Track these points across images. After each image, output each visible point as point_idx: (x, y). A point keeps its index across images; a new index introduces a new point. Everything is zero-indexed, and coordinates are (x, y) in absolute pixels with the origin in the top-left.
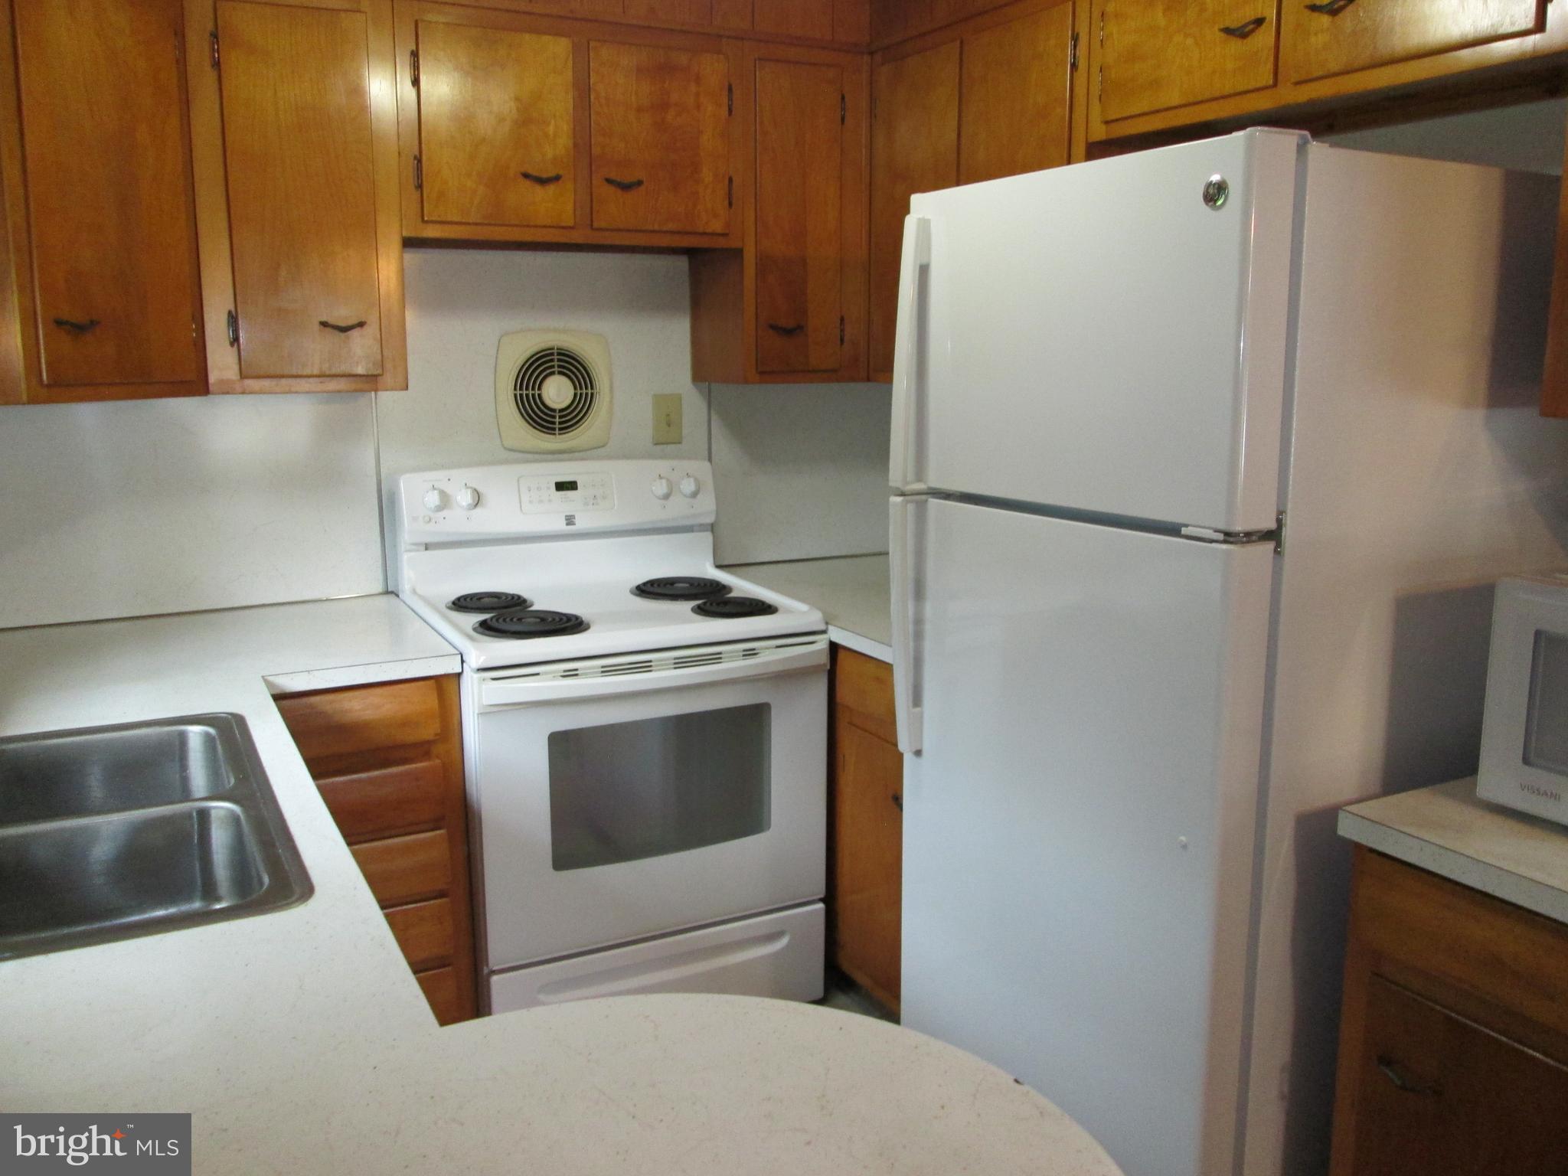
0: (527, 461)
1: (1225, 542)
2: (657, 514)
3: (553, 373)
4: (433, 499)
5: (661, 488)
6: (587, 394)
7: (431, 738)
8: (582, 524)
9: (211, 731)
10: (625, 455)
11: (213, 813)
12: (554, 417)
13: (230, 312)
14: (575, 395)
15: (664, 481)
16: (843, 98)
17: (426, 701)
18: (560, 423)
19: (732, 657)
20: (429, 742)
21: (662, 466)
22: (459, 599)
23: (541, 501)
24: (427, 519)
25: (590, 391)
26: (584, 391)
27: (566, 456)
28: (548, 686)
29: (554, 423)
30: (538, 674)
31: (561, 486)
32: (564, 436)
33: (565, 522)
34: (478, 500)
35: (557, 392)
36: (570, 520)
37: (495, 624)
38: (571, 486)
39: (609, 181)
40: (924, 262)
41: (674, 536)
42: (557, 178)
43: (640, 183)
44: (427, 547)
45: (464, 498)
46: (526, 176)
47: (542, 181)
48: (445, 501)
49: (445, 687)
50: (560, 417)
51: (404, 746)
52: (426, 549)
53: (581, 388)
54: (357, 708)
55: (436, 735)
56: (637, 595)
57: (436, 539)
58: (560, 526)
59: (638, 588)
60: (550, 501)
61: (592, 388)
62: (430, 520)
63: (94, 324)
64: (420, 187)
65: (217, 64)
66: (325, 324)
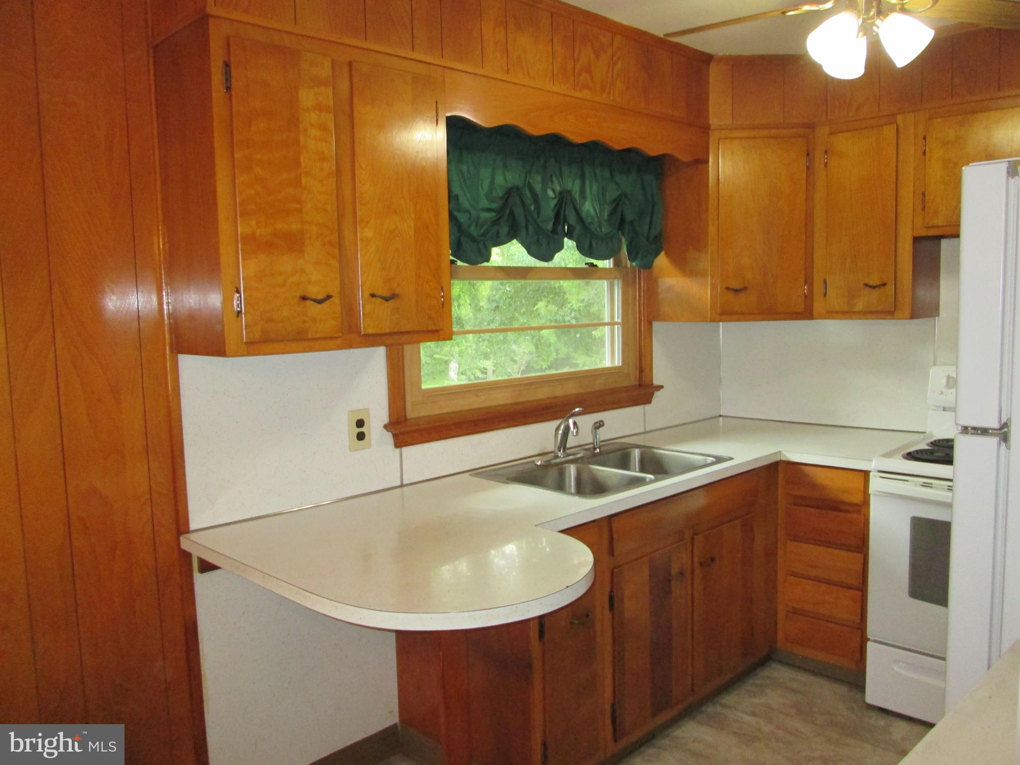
4: (944, 382)
7: (859, 503)
11: (647, 479)
13: (825, 280)
20: (859, 505)
24: (940, 393)
28: (912, 488)
30: (907, 481)
37: (914, 454)
44: (945, 409)
49: (862, 476)
51: (844, 503)
54: (821, 477)
55: (861, 501)
62: (942, 393)
63: (745, 289)
64: (923, 209)
65: (826, 165)
66: (866, 285)
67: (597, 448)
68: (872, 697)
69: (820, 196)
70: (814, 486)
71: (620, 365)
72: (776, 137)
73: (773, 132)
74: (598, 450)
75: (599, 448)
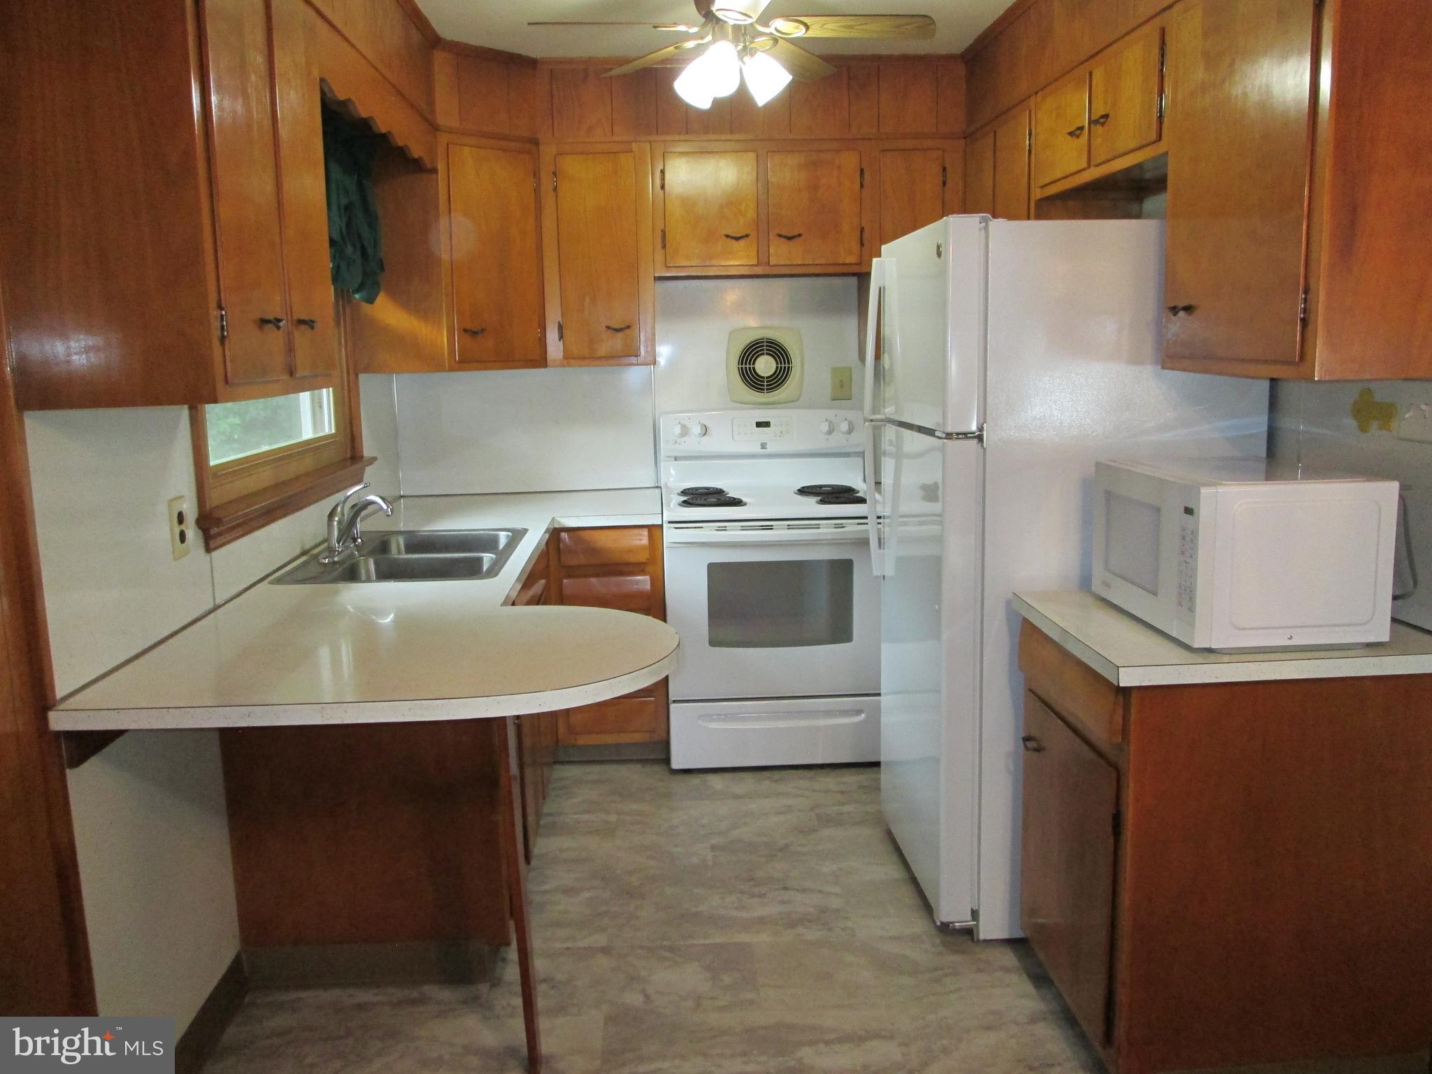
0: (742, 409)
1: (946, 438)
2: (822, 443)
3: (763, 354)
4: (678, 430)
5: (825, 427)
6: (785, 367)
7: (644, 561)
8: (770, 449)
9: (510, 534)
10: (811, 406)
11: (485, 558)
12: (764, 382)
13: (559, 322)
14: (777, 368)
15: (827, 423)
16: (944, 169)
17: (643, 539)
18: (767, 386)
19: (828, 527)
20: (644, 563)
21: (830, 414)
22: (685, 490)
23: (746, 434)
24: (674, 442)
25: (787, 365)
26: (783, 365)
27: (769, 406)
28: (708, 534)
29: (763, 385)
30: (702, 527)
31: (759, 425)
32: (770, 394)
33: (760, 447)
34: (705, 431)
35: (765, 365)
36: (763, 446)
37: (691, 501)
38: (767, 424)
39: (780, 236)
40: (881, 285)
41: (837, 459)
42: (747, 236)
43: (800, 235)
44: (676, 459)
45: (697, 430)
46: (727, 236)
47: (737, 239)
48: (685, 431)
49: (654, 531)
50: (767, 382)
51: (628, 564)
52: (676, 460)
53: (781, 363)
54: (603, 540)
55: (647, 559)
56: (800, 494)
57: (682, 454)
58: (757, 449)
59: (799, 490)
60: (752, 433)
61: (789, 363)
62: (676, 442)
63: (483, 330)
64: (664, 247)
65: (555, 189)
66: (608, 328)
67: (357, 538)
68: (676, 764)
69: (549, 223)
70: (594, 551)
71: (333, 431)
72: (505, 150)
73: (503, 143)
74: (360, 540)
75: (360, 538)
